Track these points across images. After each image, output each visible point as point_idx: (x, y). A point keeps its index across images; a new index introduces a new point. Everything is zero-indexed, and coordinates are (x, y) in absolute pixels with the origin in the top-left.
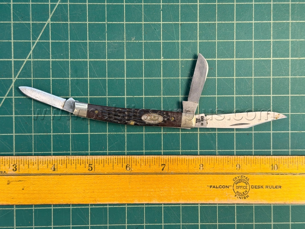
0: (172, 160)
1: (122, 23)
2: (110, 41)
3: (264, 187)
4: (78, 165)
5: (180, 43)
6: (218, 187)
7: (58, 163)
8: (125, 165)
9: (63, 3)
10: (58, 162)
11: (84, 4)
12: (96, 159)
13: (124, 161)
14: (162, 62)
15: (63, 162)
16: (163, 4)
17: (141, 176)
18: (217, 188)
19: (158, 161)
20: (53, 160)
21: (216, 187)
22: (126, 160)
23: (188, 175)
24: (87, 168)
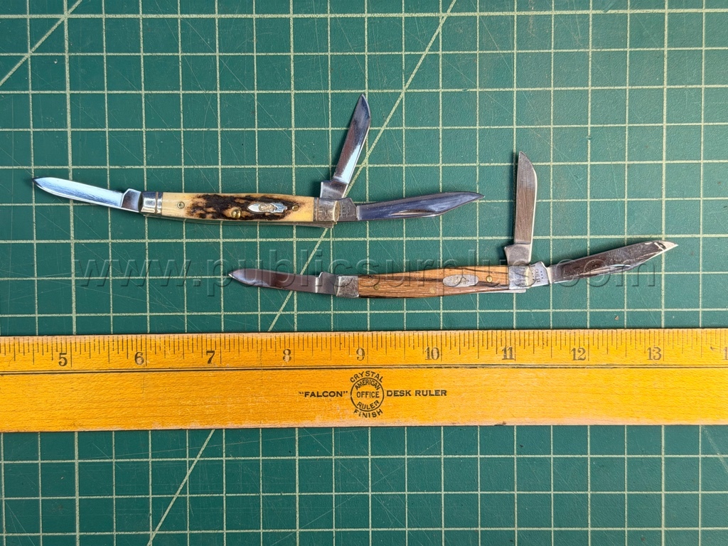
2: (484, 201)
5: (626, 202)
11: (434, 128)
16: (593, 126)
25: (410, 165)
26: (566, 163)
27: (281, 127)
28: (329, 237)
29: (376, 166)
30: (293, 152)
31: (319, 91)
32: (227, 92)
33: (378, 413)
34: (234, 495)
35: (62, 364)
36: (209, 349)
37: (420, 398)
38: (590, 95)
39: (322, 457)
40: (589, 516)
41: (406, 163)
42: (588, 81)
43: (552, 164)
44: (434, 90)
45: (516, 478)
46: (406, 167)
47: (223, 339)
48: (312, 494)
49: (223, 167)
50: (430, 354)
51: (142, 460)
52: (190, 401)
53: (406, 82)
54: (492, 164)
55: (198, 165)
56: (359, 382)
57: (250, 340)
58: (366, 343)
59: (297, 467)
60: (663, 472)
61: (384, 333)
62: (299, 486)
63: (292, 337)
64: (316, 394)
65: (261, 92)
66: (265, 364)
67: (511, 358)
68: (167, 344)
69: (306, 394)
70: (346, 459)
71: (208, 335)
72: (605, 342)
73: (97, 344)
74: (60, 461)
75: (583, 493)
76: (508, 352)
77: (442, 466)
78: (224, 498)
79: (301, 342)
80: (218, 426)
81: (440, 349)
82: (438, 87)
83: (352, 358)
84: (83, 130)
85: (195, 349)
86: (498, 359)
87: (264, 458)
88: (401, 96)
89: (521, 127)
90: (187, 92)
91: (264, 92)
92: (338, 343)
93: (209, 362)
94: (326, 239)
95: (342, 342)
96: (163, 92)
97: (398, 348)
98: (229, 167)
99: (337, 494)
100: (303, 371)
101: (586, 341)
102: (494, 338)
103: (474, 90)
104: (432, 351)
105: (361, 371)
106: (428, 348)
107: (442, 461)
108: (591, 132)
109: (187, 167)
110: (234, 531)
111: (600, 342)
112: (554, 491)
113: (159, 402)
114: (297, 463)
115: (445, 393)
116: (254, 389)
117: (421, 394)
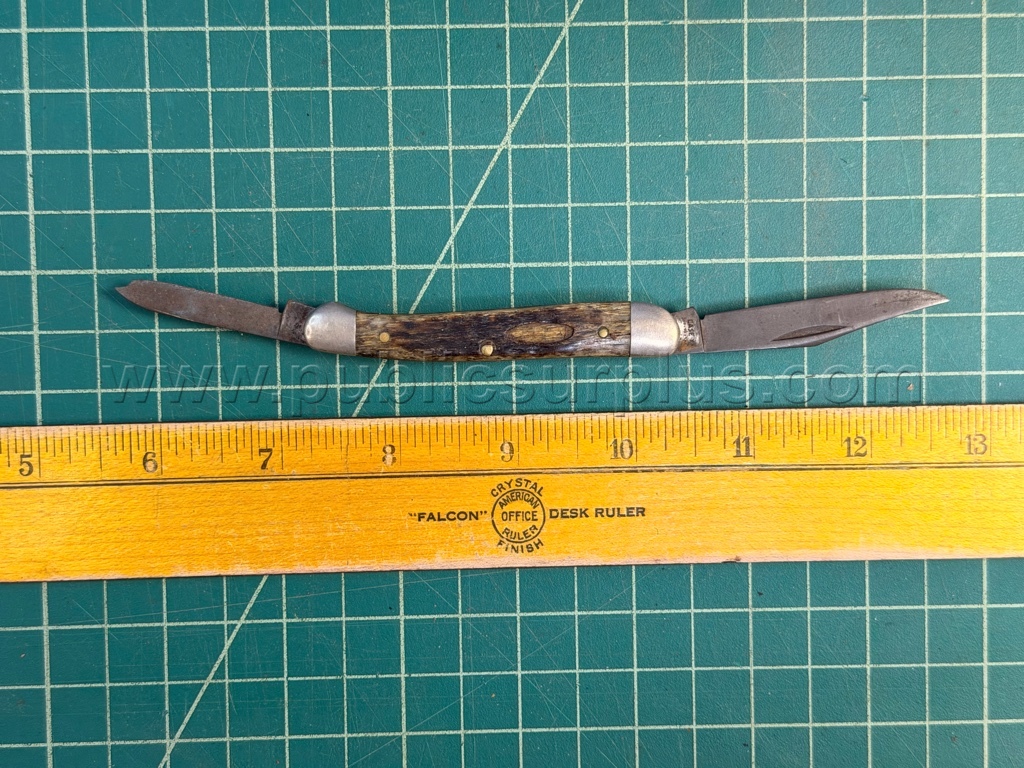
2: (697, 202)
5: (924, 202)
9: (552, 86)
16: (871, 78)
25: (578, 145)
26: (827, 140)
27: (370, 85)
28: (449, 262)
29: (523, 146)
30: (390, 125)
31: (431, 27)
32: (282, 28)
33: (537, 545)
34: (302, 679)
35: (25, 473)
36: (263, 446)
37: (603, 521)
38: (865, 29)
39: (441, 616)
40: (869, 704)
41: (571, 142)
42: (862, 6)
43: (805, 140)
44: (616, 23)
45: (751, 645)
46: (571, 149)
47: (285, 430)
48: (426, 675)
49: (276, 150)
50: (618, 450)
51: (151, 625)
52: (233, 530)
53: (571, 10)
54: (710, 143)
55: (236, 147)
56: (505, 497)
57: (329, 430)
58: (515, 434)
59: (402, 632)
60: (985, 632)
61: (544, 417)
62: (406, 662)
63: (396, 426)
64: (436, 517)
65: (337, 28)
66: (353, 470)
67: (748, 455)
68: (195, 439)
69: (421, 516)
70: (481, 619)
71: (262, 424)
72: (898, 427)
73: (81, 439)
74: (19, 629)
75: (859, 666)
76: (744, 445)
77: (635, 627)
78: (286, 684)
79: (412, 432)
80: (276, 569)
81: (634, 442)
82: (622, 18)
83: (494, 459)
84: (48, 91)
85: (240, 446)
86: (727, 456)
87: (349, 619)
88: (563, 34)
89: (756, 81)
90: (217, 29)
91: (342, 28)
92: (470, 434)
93: (264, 466)
94: (445, 267)
95: (478, 432)
96: (177, 29)
97: (566, 441)
98: (288, 150)
99: (466, 674)
100: (416, 480)
101: (868, 425)
102: (721, 423)
103: (680, 22)
104: (622, 444)
105: (507, 478)
106: (616, 441)
107: (634, 619)
108: (868, 88)
109: (218, 150)
110: (301, 737)
111: (890, 426)
112: (813, 664)
113: (183, 533)
114: (402, 627)
115: (642, 511)
116: (336, 509)
117: (605, 514)
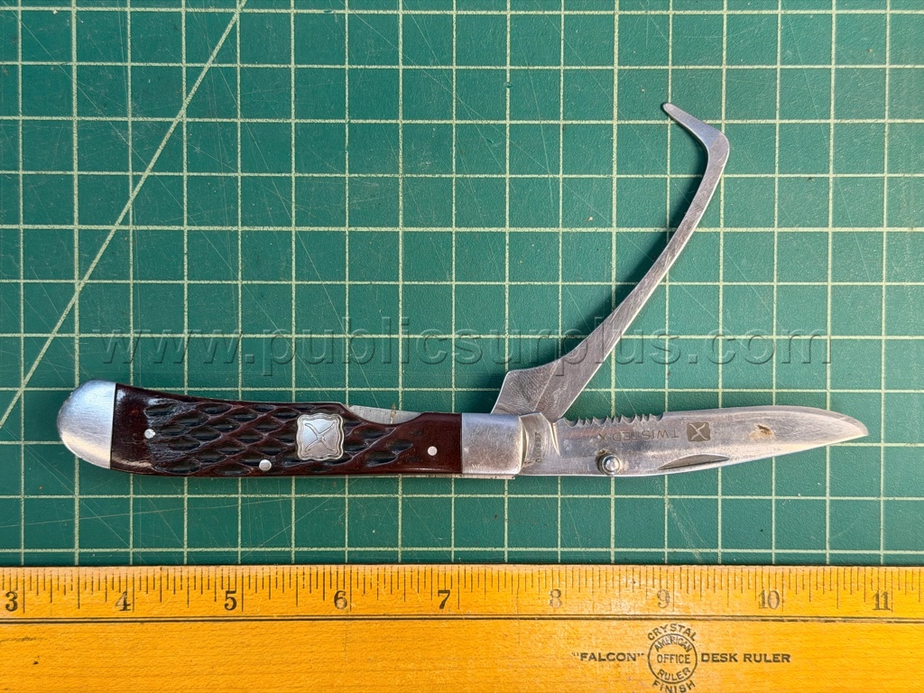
0: (469, 579)
1: (394, 122)
2: (356, 175)
3: (740, 657)
4: (194, 594)
5: (561, 180)
6: (605, 658)
7: (137, 589)
8: (331, 593)
9: (224, 65)
10: (137, 583)
11: (282, 66)
12: (246, 575)
13: (327, 582)
14: (507, 238)
15: (151, 586)
16: (513, 67)
17: (378, 625)
18: (601, 660)
19: (428, 580)
20: (123, 578)
21: (597, 657)
22: (334, 577)
23: (516, 623)
24: (222, 601)
25: (247, 120)
26: (475, 122)
27: (57, 61)
28: (128, 224)
29: (197, 120)
31: (113, 9)
38: (508, 23)
41: (241, 117)
43: (454, 122)
44: (283, 11)
46: (241, 123)
65: (28, 8)
70: (151, 553)
82: (289, 7)
87: (27, 551)
88: (234, 19)
89: (412, 67)
94: (124, 228)
103: (341, 12)
108: (511, 76)
